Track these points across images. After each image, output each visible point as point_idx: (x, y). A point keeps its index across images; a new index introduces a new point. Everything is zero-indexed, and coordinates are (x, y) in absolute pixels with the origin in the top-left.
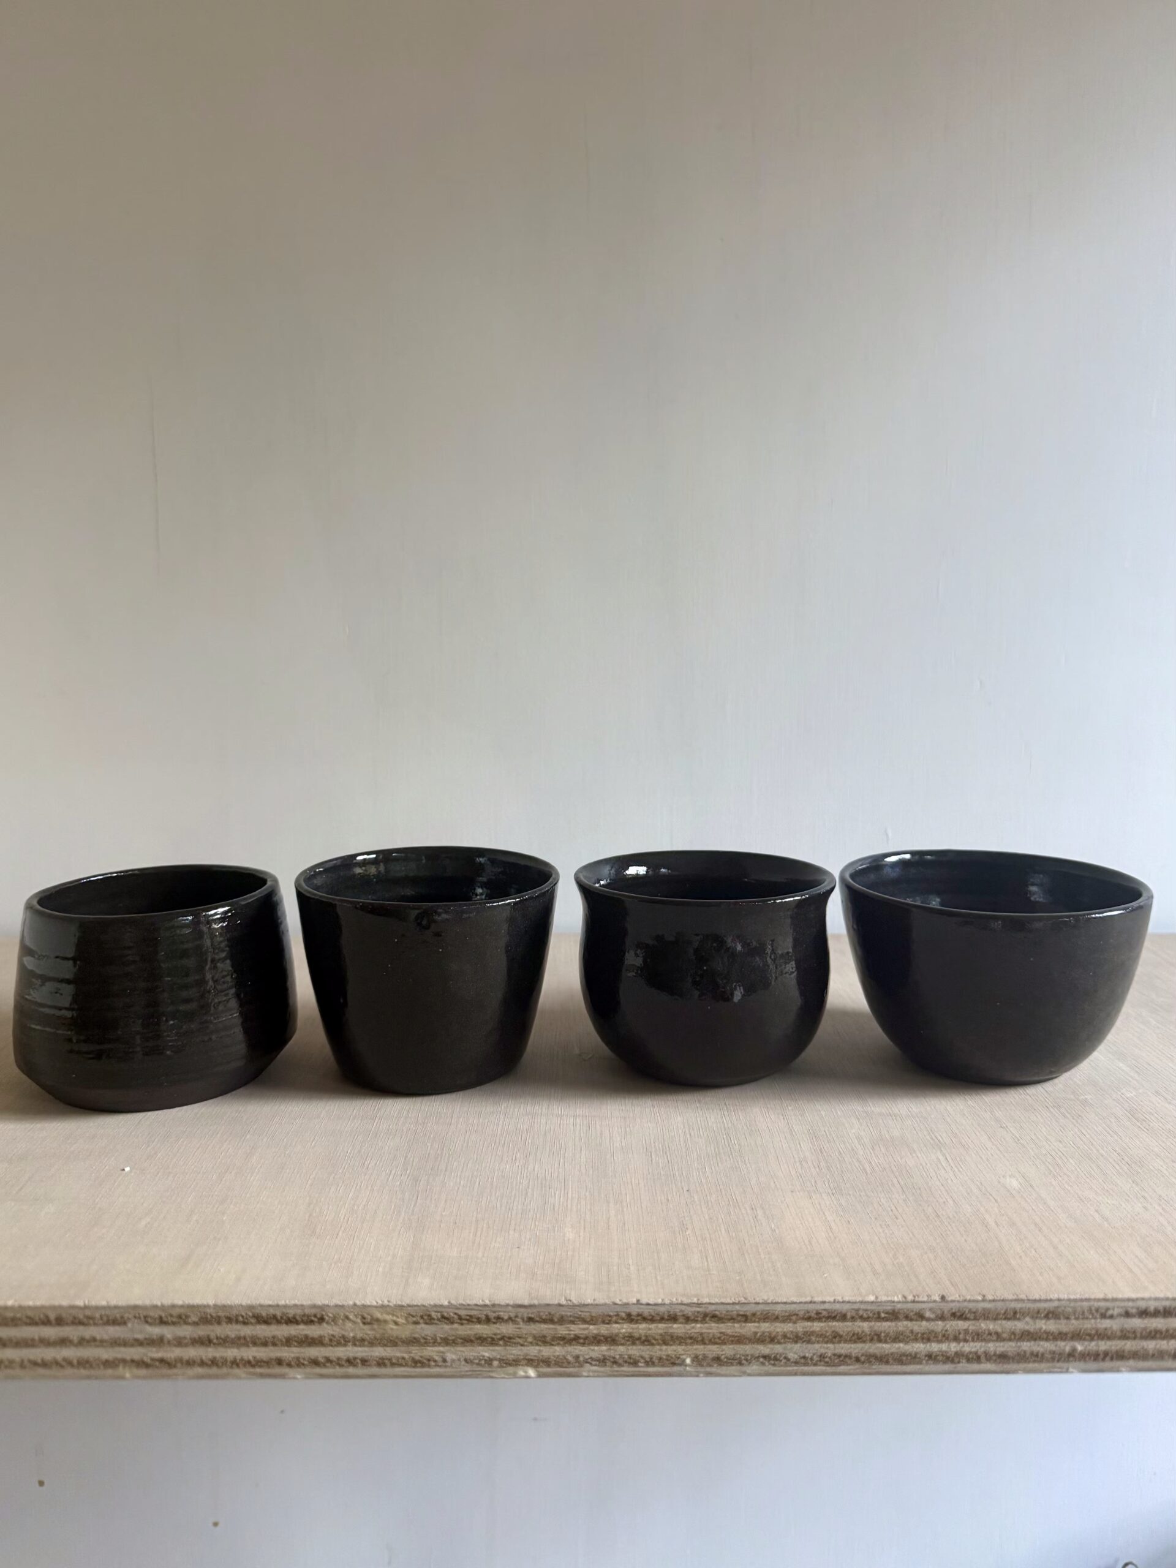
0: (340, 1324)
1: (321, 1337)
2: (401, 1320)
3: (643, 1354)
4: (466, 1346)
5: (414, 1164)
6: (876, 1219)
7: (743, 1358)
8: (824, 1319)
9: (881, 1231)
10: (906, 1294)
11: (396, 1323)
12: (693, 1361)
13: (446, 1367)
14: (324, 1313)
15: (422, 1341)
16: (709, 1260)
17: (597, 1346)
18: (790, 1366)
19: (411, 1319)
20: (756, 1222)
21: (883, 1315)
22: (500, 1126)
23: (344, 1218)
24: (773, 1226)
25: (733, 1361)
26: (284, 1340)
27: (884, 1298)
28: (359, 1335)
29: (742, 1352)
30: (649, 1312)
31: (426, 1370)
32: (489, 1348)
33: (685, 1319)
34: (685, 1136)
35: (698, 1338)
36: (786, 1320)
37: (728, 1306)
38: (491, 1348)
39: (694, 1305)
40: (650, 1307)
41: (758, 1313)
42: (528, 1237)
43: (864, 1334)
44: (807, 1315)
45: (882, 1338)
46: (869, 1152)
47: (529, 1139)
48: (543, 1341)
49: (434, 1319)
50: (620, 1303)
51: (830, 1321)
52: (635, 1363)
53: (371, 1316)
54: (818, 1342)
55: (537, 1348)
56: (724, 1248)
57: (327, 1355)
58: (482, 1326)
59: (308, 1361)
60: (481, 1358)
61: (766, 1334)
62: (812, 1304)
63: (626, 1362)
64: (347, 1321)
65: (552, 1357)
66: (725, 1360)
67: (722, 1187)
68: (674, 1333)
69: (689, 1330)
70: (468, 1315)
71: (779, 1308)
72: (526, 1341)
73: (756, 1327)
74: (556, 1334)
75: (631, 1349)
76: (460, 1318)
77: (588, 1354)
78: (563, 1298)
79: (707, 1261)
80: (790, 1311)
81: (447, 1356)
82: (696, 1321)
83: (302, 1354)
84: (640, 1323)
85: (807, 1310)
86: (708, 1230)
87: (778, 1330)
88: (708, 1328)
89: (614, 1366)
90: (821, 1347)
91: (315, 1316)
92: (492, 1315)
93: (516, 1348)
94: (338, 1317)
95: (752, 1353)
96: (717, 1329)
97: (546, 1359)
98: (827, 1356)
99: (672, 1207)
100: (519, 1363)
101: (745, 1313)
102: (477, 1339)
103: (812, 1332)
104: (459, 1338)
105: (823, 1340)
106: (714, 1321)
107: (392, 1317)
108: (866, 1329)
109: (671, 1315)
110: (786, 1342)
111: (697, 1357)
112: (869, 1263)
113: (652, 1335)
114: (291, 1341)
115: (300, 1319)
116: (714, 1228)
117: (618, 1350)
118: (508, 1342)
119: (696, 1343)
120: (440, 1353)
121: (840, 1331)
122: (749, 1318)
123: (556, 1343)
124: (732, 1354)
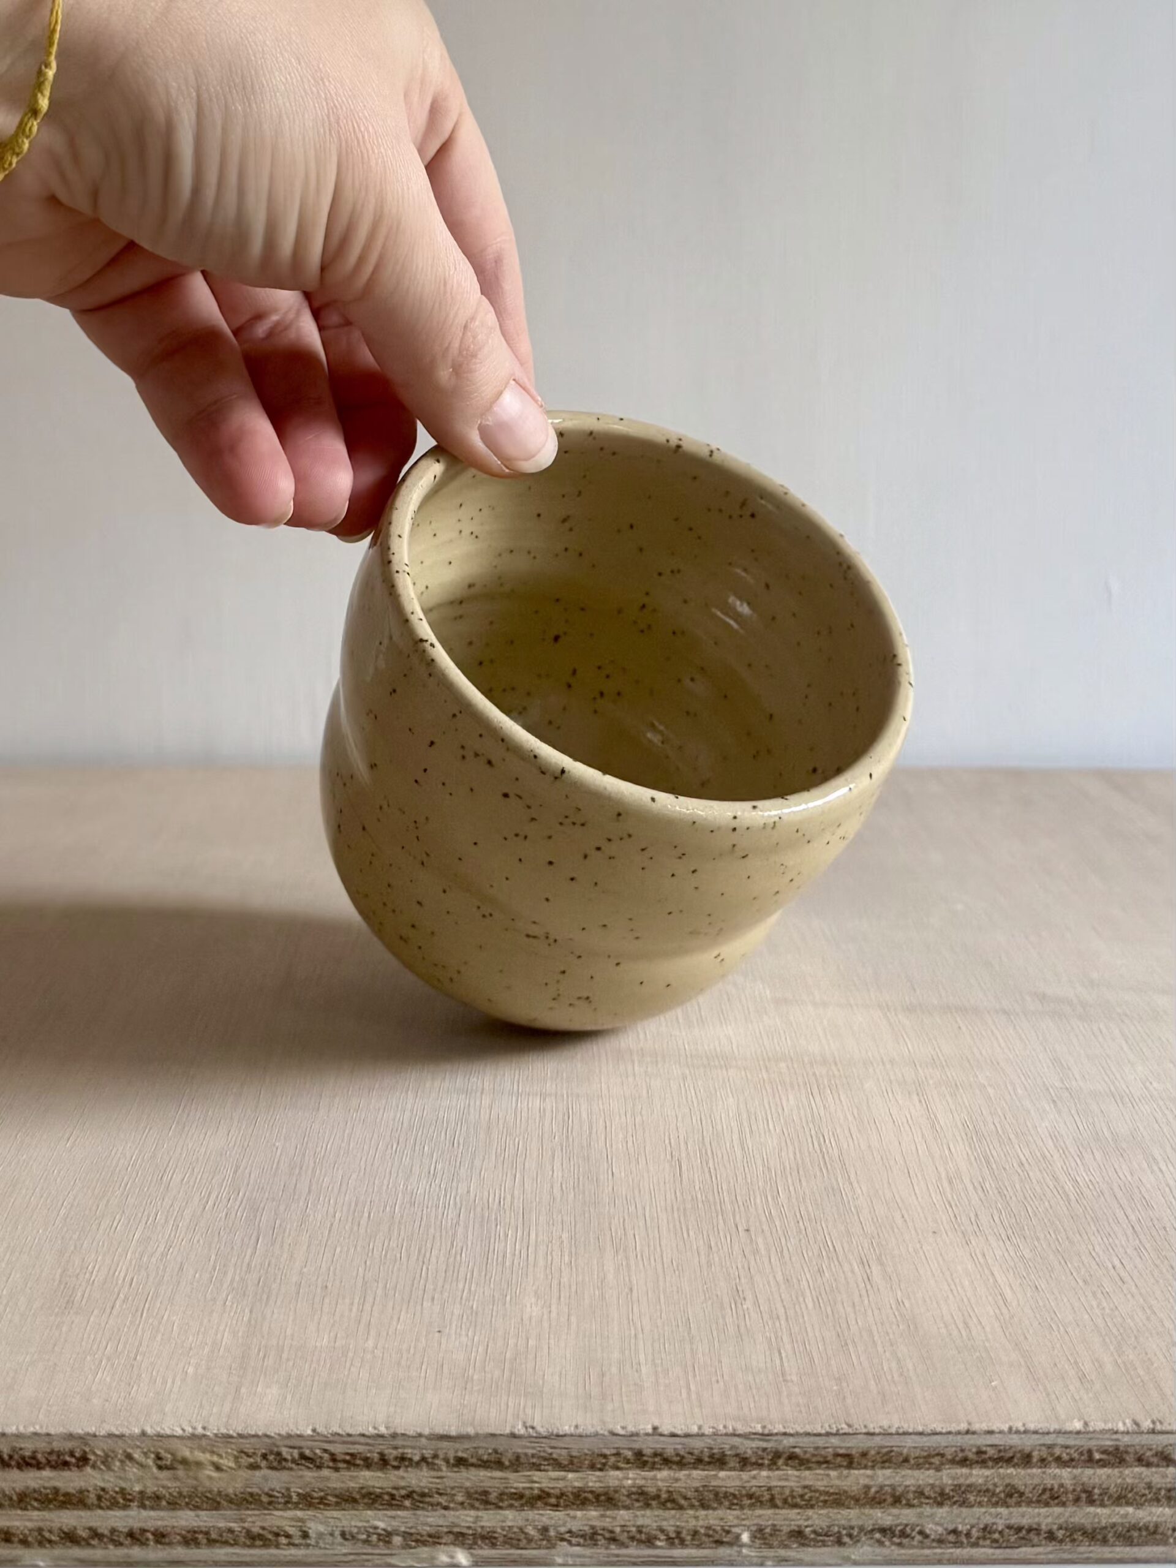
0: (116, 1469)
1: (81, 1492)
2: (227, 1462)
3: (665, 1523)
4: (344, 1510)
5: (253, 1176)
6: (1085, 1282)
7: (844, 1532)
8: (990, 1464)
9: (1094, 1303)
10: (1139, 1418)
11: (218, 1468)
12: (753, 1537)
13: (308, 1546)
14: (87, 1449)
15: (265, 1499)
16: (784, 1355)
17: (582, 1510)
18: (930, 1548)
20: (869, 1287)
21: (1097, 1456)
22: (407, 1114)
23: (124, 1279)
24: (899, 1293)
25: (826, 1538)
26: (15, 1498)
27: (1100, 1426)
28: (151, 1488)
29: (843, 1522)
30: (675, 1449)
31: (273, 1551)
32: (386, 1512)
33: (739, 1462)
34: (741, 1132)
35: (763, 1496)
36: (924, 1463)
37: (817, 1438)
38: (390, 1513)
39: (757, 1437)
40: (678, 1440)
41: (873, 1452)
42: (456, 1312)
43: (1062, 1490)
44: (960, 1455)
45: (1096, 1497)
46: (1073, 1164)
47: (459, 1136)
48: (483, 1501)
49: (286, 1460)
50: (622, 1432)
51: (1001, 1467)
52: (649, 1541)
53: (173, 1455)
54: (980, 1504)
55: (473, 1513)
56: (811, 1334)
57: (93, 1524)
58: (372, 1473)
59: (58, 1535)
60: (371, 1530)
61: (886, 1488)
62: (969, 1436)
63: (632, 1538)
64: (130, 1465)
65: (499, 1530)
66: (812, 1536)
67: (807, 1224)
68: (720, 1487)
69: (748, 1482)
70: (348, 1454)
71: (909, 1442)
72: (453, 1501)
73: (868, 1476)
74: (507, 1488)
75: (643, 1516)
76: (334, 1458)
77: (564, 1524)
78: (521, 1422)
79: (781, 1359)
80: (929, 1447)
81: (310, 1528)
82: (760, 1466)
83: (48, 1523)
84: (660, 1469)
85: (961, 1446)
86: (782, 1301)
87: (908, 1483)
89: (613, 1547)
90: (985, 1512)
91: (72, 1454)
92: (391, 1454)
93: (434, 1513)
94: (112, 1455)
95: (860, 1523)
96: (796, 1479)
97: (488, 1533)
98: (996, 1530)
99: (717, 1259)
100: (440, 1541)
101: (849, 1452)
102: (364, 1496)
103: (969, 1486)
104: (331, 1495)
105: (989, 1501)
106: (791, 1466)
107: (211, 1456)
108: (1067, 1482)
109: (714, 1454)
110: (922, 1503)
111: (761, 1530)
112: (1072, 1361)
113: (681, 1490)
114: (28, 1500)
115: (43, 1460)
116: (794, 1297)
117: (618, 1518)
118: (420, 1502)
119: (759, 1504)
120: (297, 1521)
121: (1018, 1483)
122: (856, 1460)
123: (506, 1503)
124: (824, 1525)
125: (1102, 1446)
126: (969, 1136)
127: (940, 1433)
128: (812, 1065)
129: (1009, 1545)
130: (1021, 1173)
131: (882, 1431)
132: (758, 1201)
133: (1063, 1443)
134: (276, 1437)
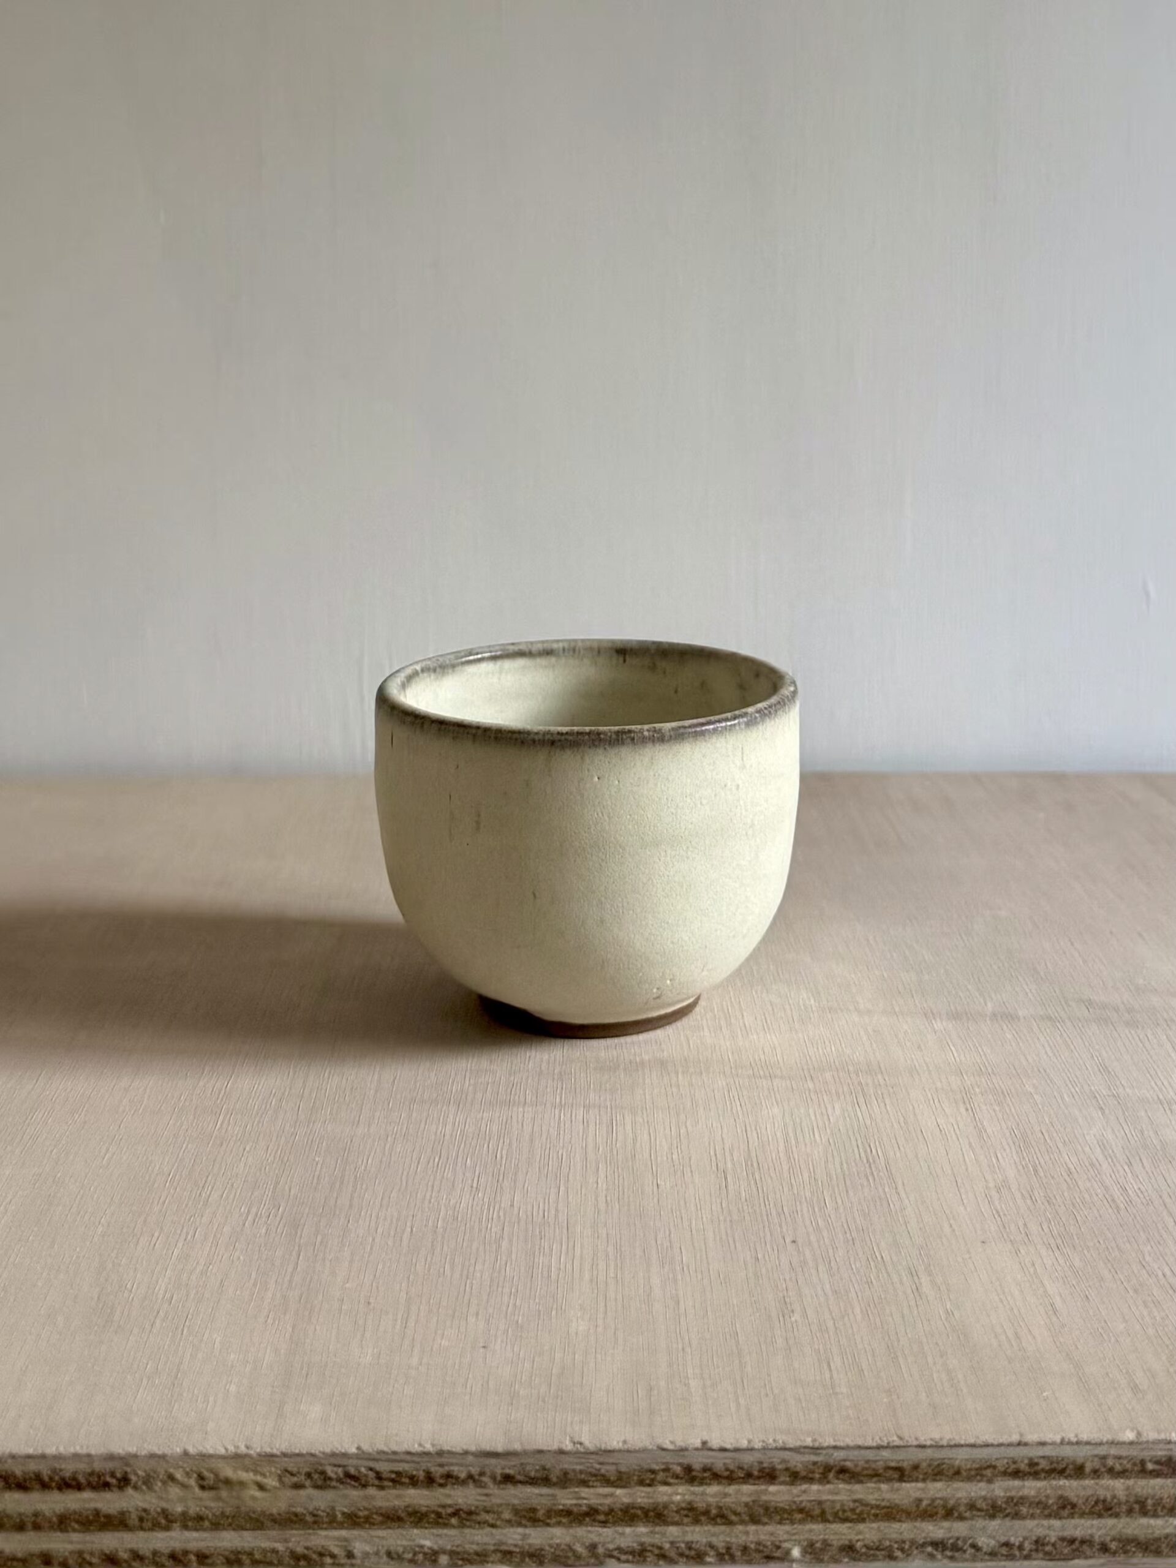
0: (157, 1488)
1: (122, 1513)
2: (271, 1482)
3: (714, 1540)
4: (390, 1528)
5: (293, 1192)
6: (1136, 1291)
7: (896, 1546)
8: (1043, 1475)
9: (1145, 1313)
11: (261, 1487)
12: (804, 1552)
14: (128, 1470)
15: (309, 1518)
16: (833, 1367)
17: (631, 1526)
18: (982, 1561)
19: (289, 1480)
20: (918, 1298)
21: (1150, 1466)
22: (449, 1127)
23: (164, 1297)
24: (949, 1305)
25: (878, 1553)
26: (55, 1519)
27: (1152, 1436)
28: (193, 1510)
29: (894, 1536)
30: (725, 1464)
32: (432, 1531)
33: (790, 1477)
34: (786, 1141)
35: (813, 1510)
36: (977, 1475)
37: (868, 1451)
38: (435, 1531)
39: (806, 1450)
40: (727, 1454)
42: (501, 1327)
43: (1115, 1501)
44: (1013, 1466)
45: (1149, 1508)
46: (1122, 1172)
47: (502, 1149)
48: (531, 1518)
49: (330, 1479)
50: (671, 1447)
51: (1054, 1478)
52: (699, 1558)
53: (216, 1475)
54: (1033, 1517)
55: (520, 1530)
56: (860, 1346)
57: (134, 1546)
58: (418, 1492)
59: (99, 1558)
60: (417, 1549)
61: (938, 1502)
62: (1021, 1448)
63: (682, 1555)
64: (172, 1484)
65: (547, 1548)
66: (864, 1550)
67: (854, 1234)
68: (770, 1502)
69: (798, 1496)
70: (392, 1472)
71: (960, 1457)
72: (499, 1518)
73: (919, 1489)
74: (554, 1505)
75: (693, 1532)
76: (379, 1476)
77: (612, 1542)
78: (568, 1438)
79: (830, 1370)
80: (981, 1460)
81: (355, 1548)
82: (811, 1480)
83: (89, 1546)
84: (710, 1484)
85: (1013, 1458)
86: (831, 1313)
87: (959, 1495)
88: (831, 1493)
89: (661, 1563)
90: (1038, 1525)
91: (113, 1475)
92: (436, 1472)
93: (481, 1531)
94: (155, 1476)
95: (912, 1536)
96: (848, 1494)
97: (538, 1549)
98: (1049, 1541)
99: (764, 1270)
100: (488, 1559)
101: (900, 1465)
102: (410, 1514)
103: (1022, 1498)
104: (376, 1513)
105: (1042, 1512)
106: (843, 1480)
107: (254, 1475)
108: (1121, 1493)
109: (764, 1468)
110: (974, 1516)
111: (811, 1545)
112: (1124, 1371)
113: (730, 1505)
114: (68, 1521)
115: (82, 1480)
116: (842, 1309)
117: (668, 1534)
118: (467, 1520)
119: (809, 1519)
120: (341, 1541)
121: (1072, 1496)
122: (907, 1473)
123: (554, 1520)
124: (875, 1539)
125: (1156, 1456)
126: (1017, 1144)
127: (992, 1445)
128: (857, 1075)
129: (1062, 1557)
130: (1070, 1182)
131: (934, 1443)
132: (805, 1210)
133: (1116, 1454)
134: (321, 1455)
